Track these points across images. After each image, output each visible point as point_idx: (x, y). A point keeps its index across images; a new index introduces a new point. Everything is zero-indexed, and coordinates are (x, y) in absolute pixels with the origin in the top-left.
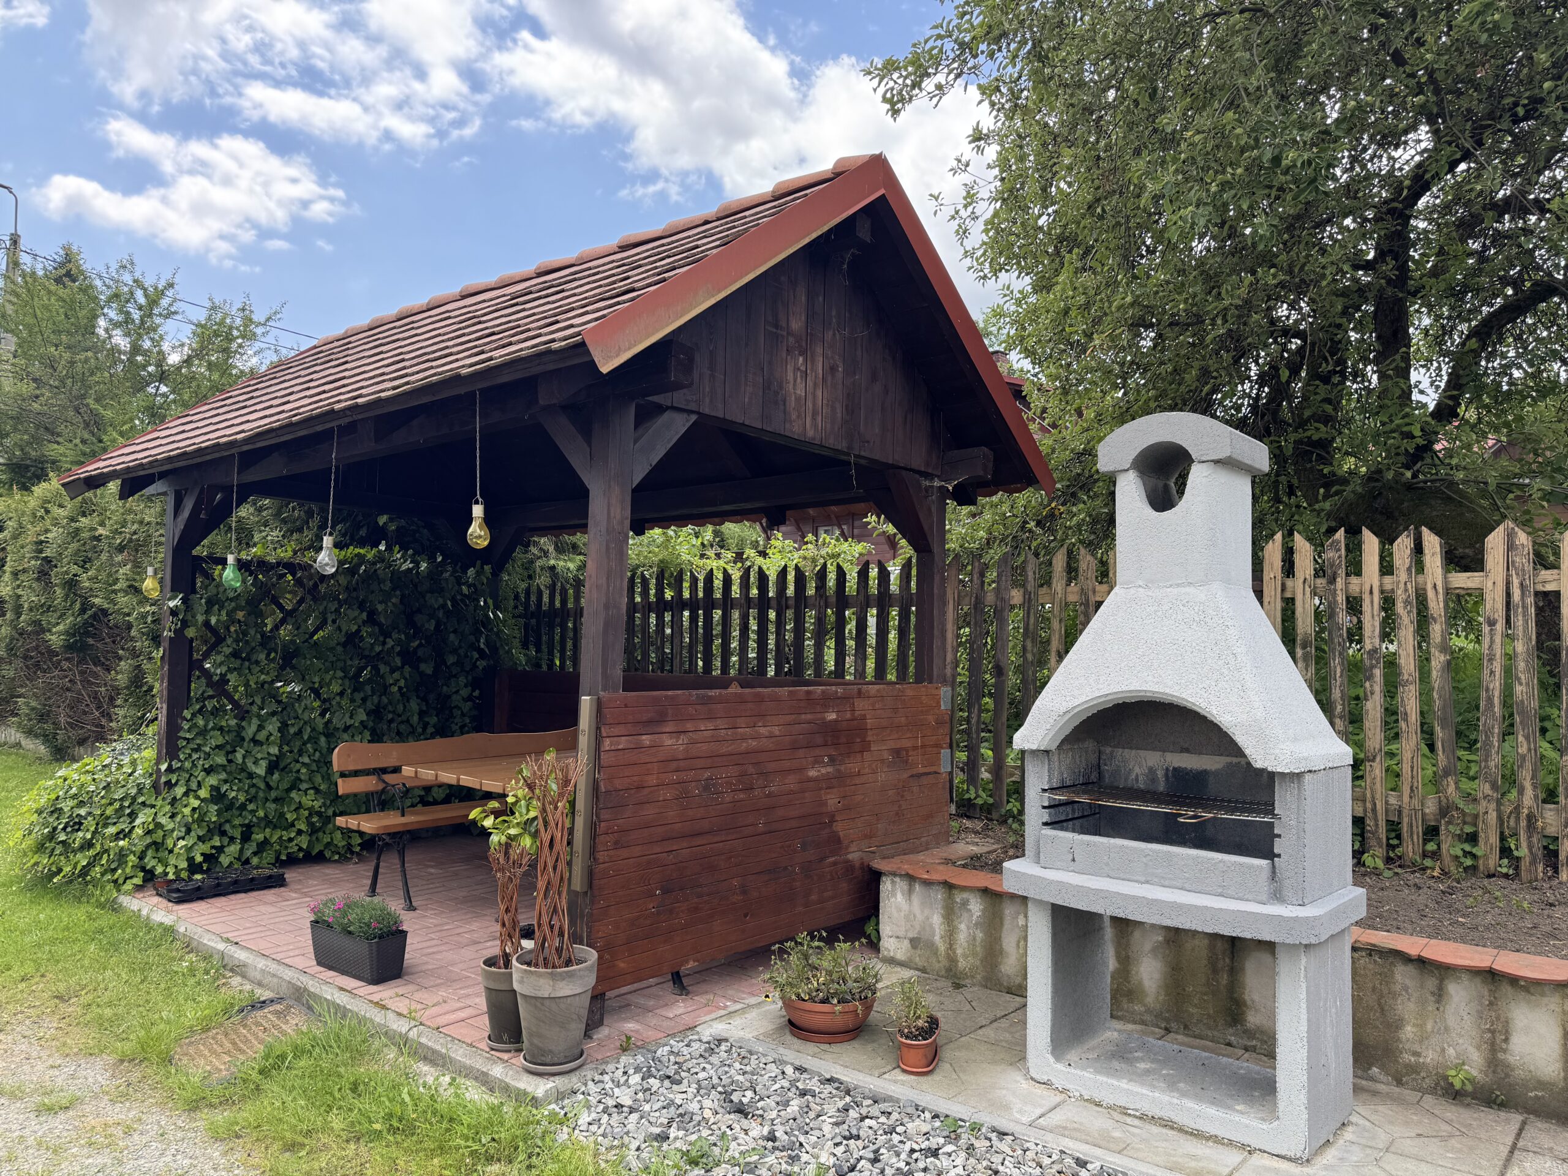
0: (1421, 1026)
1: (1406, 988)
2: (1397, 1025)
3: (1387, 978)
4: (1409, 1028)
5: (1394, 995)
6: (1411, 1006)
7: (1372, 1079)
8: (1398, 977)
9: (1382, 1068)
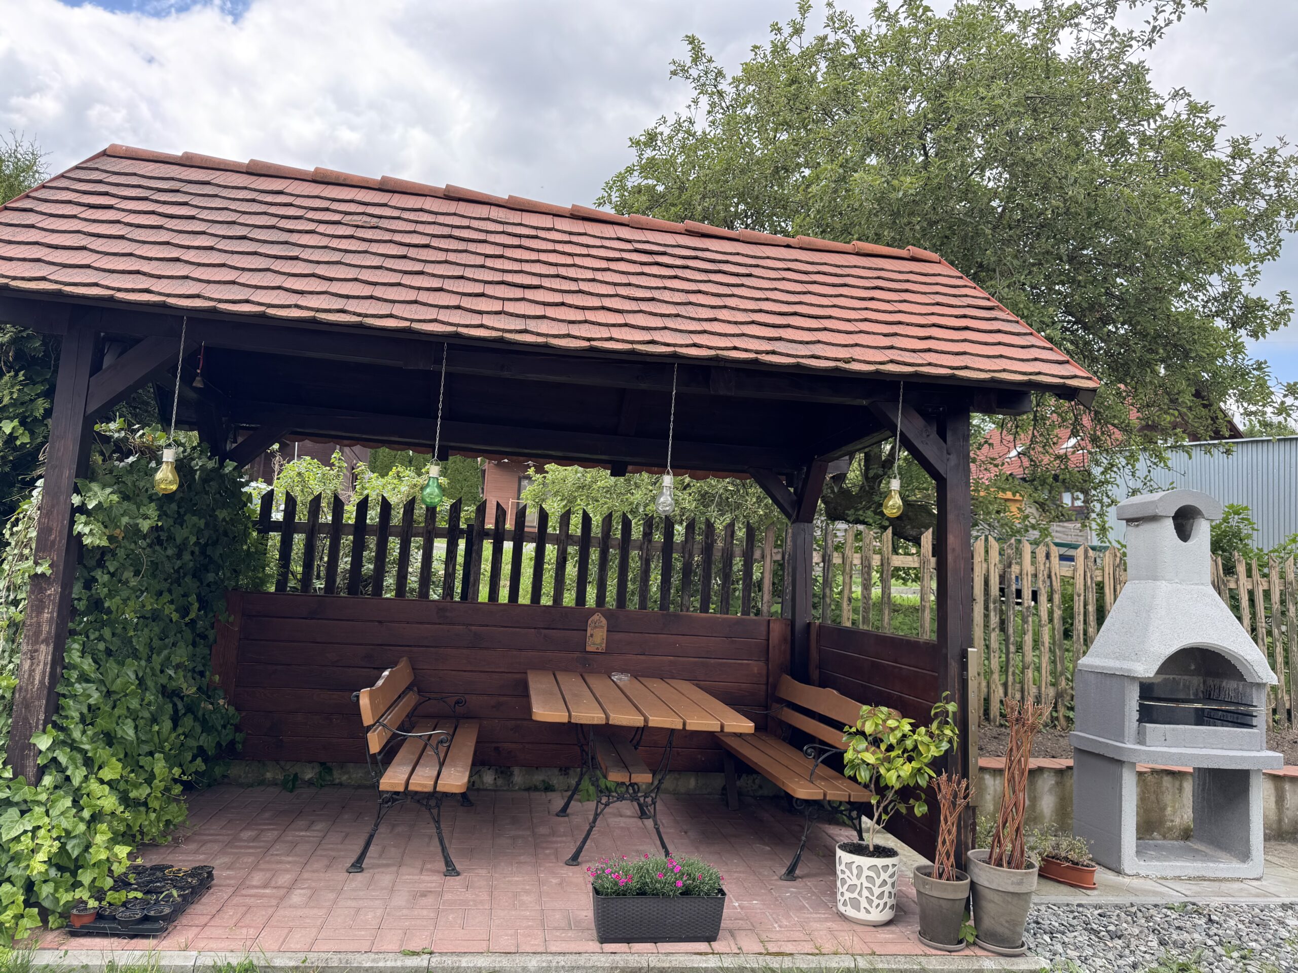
0: (1174, 807)
1: (1167, 789)
2: (1163, 809)
3: (1159, 784)
4: (1169, 809)
5: (1163, 793)
6: (1170, 797)
7: (1153, 839)
8: (1164, 784)
9: (1159, 832)
